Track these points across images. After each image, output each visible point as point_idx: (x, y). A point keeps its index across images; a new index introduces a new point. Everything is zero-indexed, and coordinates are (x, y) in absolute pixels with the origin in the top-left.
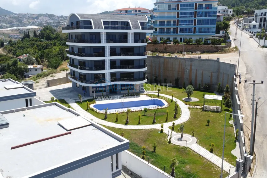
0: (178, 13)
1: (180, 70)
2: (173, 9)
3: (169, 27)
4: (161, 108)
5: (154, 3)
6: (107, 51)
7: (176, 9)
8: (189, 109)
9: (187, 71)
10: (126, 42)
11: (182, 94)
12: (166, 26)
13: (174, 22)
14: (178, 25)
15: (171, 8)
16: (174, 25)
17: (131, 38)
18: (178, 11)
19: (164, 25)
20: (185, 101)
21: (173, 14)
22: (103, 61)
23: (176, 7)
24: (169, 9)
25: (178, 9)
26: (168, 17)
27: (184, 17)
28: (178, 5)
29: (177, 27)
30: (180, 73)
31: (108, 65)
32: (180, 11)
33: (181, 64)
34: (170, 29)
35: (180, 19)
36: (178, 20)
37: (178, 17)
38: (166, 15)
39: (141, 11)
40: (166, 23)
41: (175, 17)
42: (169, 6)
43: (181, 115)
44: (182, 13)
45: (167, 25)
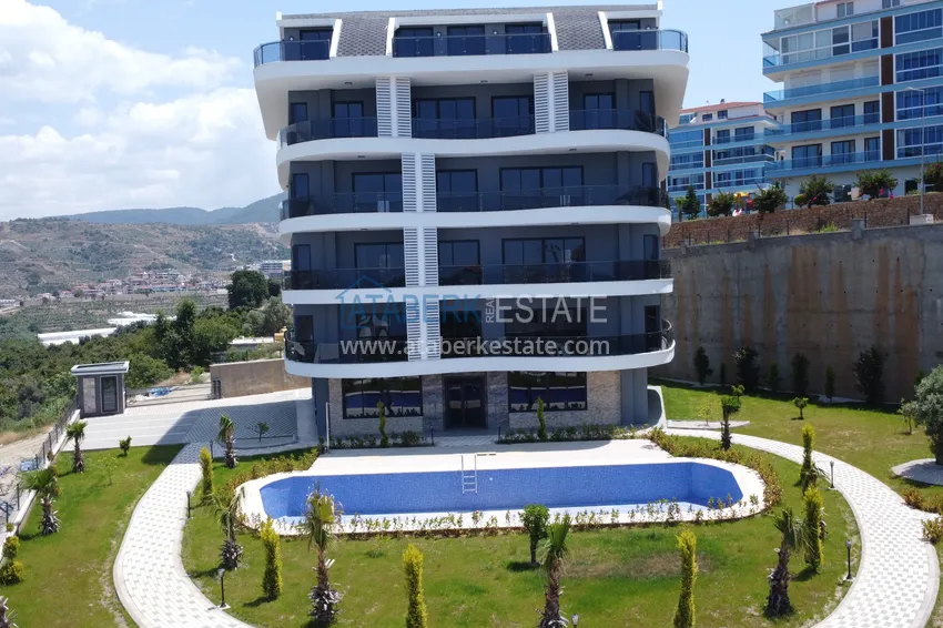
0: (887, 61)
1: (891, 306)
2: (858, 46)
3: (843, 133)
4: (697, 522)
5: (764, 35)
6: (419, 183)
7: (874, 44)
8: (934, 541)
9: (934, 304)
10: (529, 129)
11: (902, 440)
12: (826, 131)
13: (871, 107)
14: (888, 117)
15: (850, 43)
16: (870, 118)
17: (552, 104)
18: (887, 51)
19: (818, 127)
20: (909, 481)
21: (864, 67)
22: (395, 238)
23: (875, 33)
24: (837, 51)
25: (887, 43)
26: (834, 87)
27: (922, 75)
28: (886, 23)
29: (888, 126)
30: (892, 319)
31: (421, 258)
32: (897, 50)
33: (892, 264)
34: (851, 143)
35: (897, 87)
36: (888, 97)
37: (887, 79)
38: (826, 78)
39: (731, 114)
40: (826, 115)
41: (873, 81)
42: (840, 37)
43: (846, 586)
44: (907, 61)
45: (834, 124)
